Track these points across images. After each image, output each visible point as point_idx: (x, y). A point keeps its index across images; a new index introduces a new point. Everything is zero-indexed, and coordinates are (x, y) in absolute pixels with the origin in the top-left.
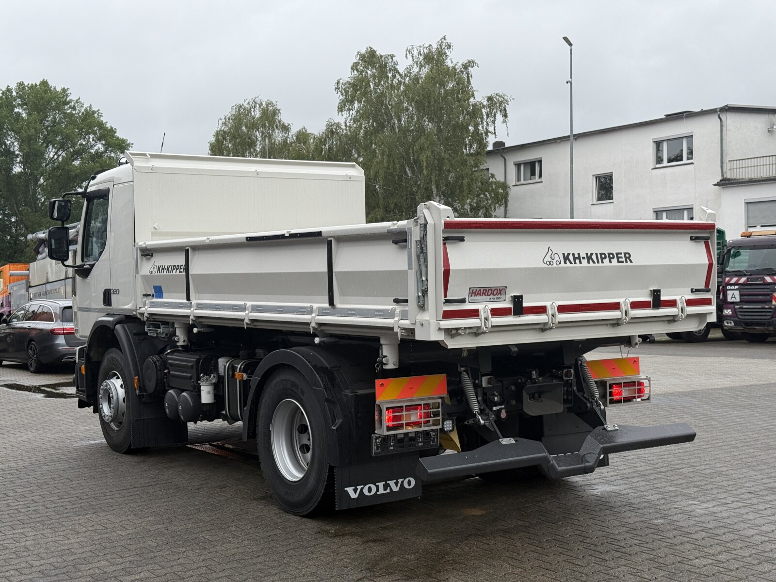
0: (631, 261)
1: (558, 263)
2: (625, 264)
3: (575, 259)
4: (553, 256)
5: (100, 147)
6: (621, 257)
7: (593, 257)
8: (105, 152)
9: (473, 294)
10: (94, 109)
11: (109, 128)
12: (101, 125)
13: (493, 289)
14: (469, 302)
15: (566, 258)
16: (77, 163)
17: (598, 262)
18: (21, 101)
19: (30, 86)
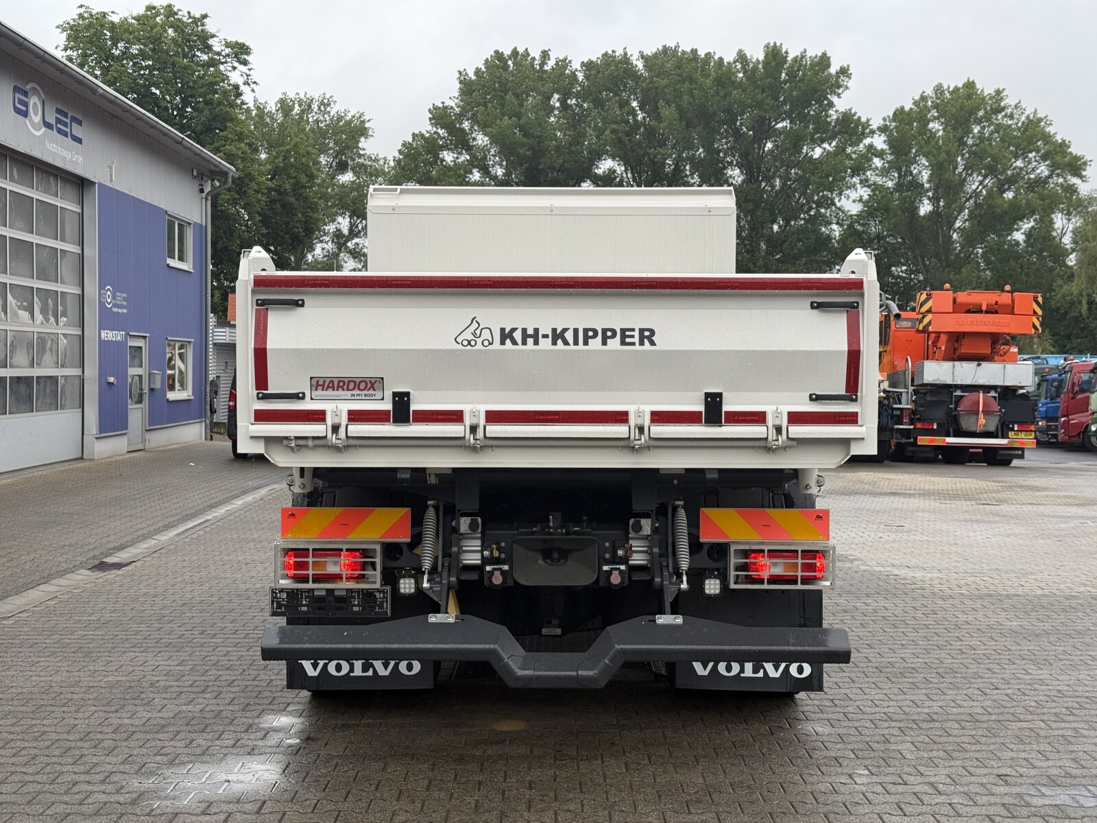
0: (652, 343)
1: (486, 343)
2: (637, 347)
3: (525, 336)
4: (478, 332)
5: (1043, 170)
6: (633, 336)
7: (566, 335)
8: (1050, 176)
9: (320, 388)
10: (1040, 115)
11: (1060, 141)
12: (1047, 138)
13: (358, 381)
14: (312, 399)
15: (506, 336)
16: (1009, 195)
17: (576, 343)
18: (937, 112)
19: (951, 89)
